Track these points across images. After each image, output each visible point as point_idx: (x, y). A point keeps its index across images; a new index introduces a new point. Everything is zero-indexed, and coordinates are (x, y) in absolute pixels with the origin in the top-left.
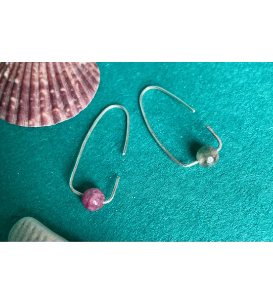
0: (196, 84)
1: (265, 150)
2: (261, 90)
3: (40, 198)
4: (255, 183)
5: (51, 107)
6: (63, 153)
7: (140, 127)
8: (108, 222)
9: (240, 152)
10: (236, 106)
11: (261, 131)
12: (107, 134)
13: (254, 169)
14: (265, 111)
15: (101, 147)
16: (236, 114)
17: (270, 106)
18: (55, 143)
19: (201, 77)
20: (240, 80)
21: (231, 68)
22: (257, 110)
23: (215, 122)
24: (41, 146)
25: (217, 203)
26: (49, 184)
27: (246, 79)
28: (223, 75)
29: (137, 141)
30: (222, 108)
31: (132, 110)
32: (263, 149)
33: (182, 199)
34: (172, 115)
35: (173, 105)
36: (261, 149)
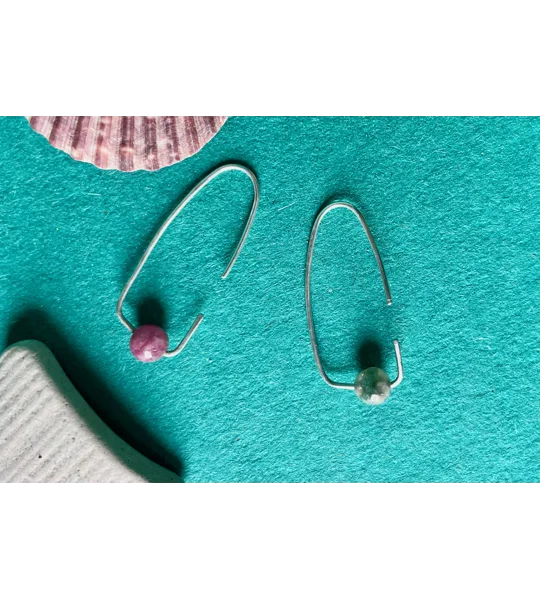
0: (409, 196)
1: (446, 371)
2: (512, 261)
3: (62, 301)
4: (399, 413)
5: (120, 139)
6: (120, 236)
7: (270, 241)
8: (157, 382)
9: (407, 357)
10: (450, 274)
11: (461, 337)
12: (207, 229)
13: (411, 393)
14: (491, 304)
15: (189, 252)
16: (442, 288)
17: (507, 298)
18: (112, 208)
19: (426, 184)
20: (490, 223)
21: (491, 190)
22: (482, 297)
23: (399, 288)
24: (85, 204)
25: (328, 418)
26: (83, 283)
27: (502, 227)
28: (468, 199)
29: (255, 266)
30: (425, 267)
31: (271, 200)
32: (445, 368)
33: (281, 393)
34: (335, 243)
35: (346, 222)
36: (442, 366)
